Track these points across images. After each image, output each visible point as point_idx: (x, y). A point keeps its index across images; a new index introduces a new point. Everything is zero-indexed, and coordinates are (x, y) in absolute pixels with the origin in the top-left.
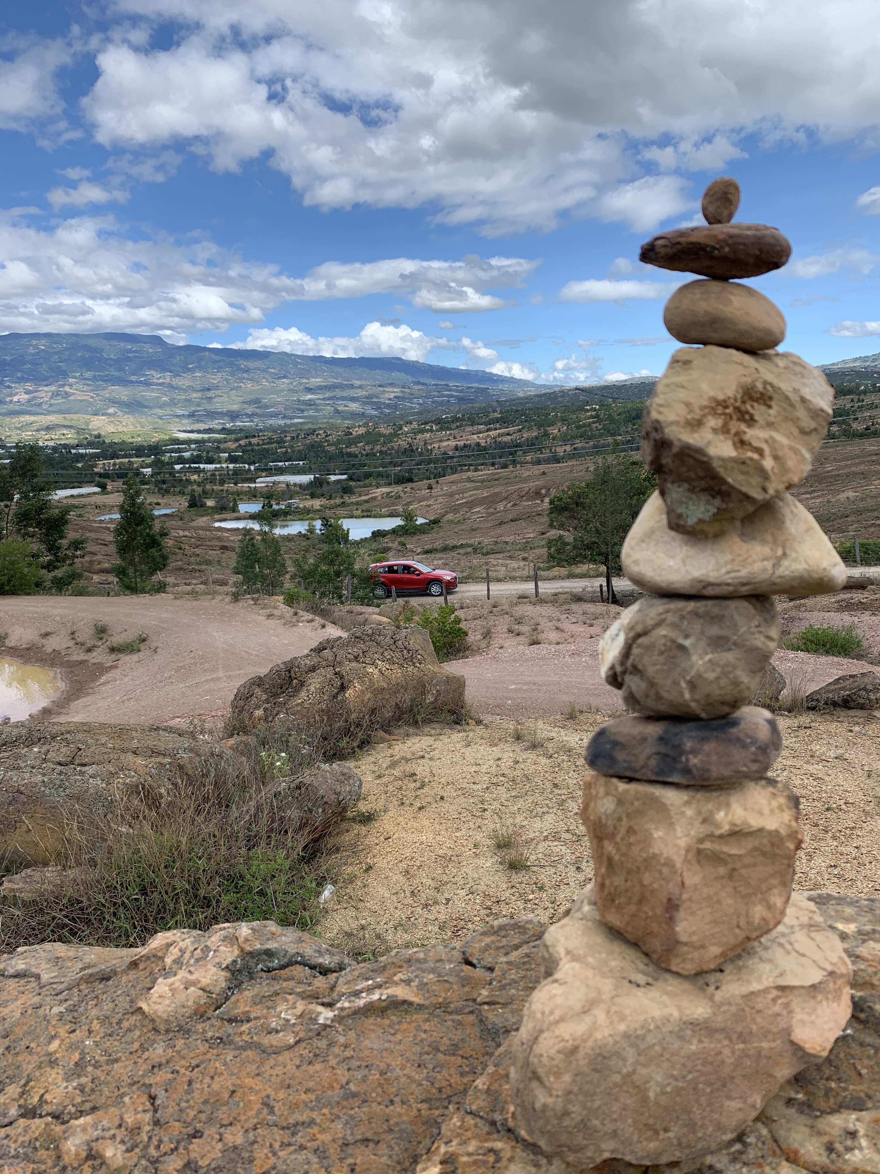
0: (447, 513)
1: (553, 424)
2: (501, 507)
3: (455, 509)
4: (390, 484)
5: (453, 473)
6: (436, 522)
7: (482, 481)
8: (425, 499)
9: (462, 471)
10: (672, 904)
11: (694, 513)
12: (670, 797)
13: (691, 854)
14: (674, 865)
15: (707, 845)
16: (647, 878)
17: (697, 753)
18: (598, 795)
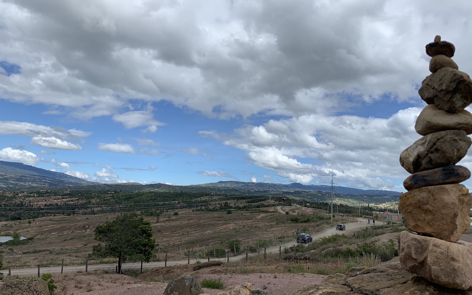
0: (37, 235)
1: (93, 198)
2: (65, 233)
3: (42, 233)
4: (8, 220)
5: (42, 217)
6: (30, 239)
7: (57, 221)
8: (26, 228)
9: (47, 216)
10: (455, 216)
11: (459, 104)
12: (448, 186)
13: (458, 200)
14: (456, 204)
15: (461, 198)
16: (444, 211)
17: (460, 170)
18: (415, 195)
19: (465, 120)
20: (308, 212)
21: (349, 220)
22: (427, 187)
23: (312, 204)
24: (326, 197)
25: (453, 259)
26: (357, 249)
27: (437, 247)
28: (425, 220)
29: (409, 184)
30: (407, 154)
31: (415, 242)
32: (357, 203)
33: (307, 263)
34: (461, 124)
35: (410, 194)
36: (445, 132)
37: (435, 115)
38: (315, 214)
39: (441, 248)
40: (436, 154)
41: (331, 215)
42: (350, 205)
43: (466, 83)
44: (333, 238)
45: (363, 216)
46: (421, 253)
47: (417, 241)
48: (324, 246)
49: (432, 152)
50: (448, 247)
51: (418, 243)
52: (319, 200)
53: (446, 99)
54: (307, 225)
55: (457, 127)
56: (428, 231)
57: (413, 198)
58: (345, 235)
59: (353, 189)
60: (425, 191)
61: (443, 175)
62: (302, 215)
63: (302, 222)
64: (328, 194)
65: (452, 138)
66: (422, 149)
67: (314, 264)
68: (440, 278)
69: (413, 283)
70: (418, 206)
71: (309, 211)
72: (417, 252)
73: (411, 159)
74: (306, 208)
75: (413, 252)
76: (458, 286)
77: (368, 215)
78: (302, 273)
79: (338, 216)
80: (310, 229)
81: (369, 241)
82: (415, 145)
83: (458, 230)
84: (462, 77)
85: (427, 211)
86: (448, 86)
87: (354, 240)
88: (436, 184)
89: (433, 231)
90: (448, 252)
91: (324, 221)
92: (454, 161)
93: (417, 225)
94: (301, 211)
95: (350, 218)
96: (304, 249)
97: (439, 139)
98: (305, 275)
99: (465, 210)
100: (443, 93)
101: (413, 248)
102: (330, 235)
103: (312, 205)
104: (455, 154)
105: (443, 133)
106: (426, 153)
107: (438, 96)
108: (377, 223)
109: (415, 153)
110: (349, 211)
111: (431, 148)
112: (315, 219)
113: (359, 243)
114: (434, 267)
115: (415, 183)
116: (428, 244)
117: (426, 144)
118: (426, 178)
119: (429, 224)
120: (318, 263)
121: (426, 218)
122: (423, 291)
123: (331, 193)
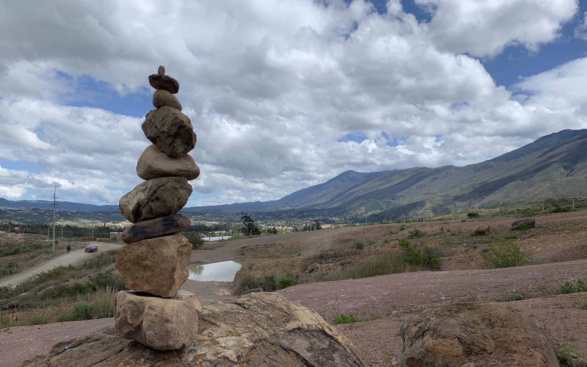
10: (174, 269)
11: (180, 149)
12: (167, 238)
13: (177, 253)
14: (174, 257)
15: (180, 249)
16: (163, 266)
17: (179, 220)
18: (133, 250)
19: (186, 167)
20: (16, 239)
21: (78, 246)
22: (147, 240)
23: (24, 227)
24: (46, 217)
25: (167, 321)
26: (88, 282)
27: (152, 309)
28: (143, 277)
29: (128, 237)
30: (126, 201)
31: (131, 305)
32: (89, 223)
33: (14, 312)
34: (182, 171)
35: (129, 248)
36: (166, 178)
37: (157, 158)
38: (29, 241)
39: (156, 311)
40: (156, 203)
41: (53, 241)
42: (80, 226)
43: (186, 129)
44: (56, 272)
45: (98, 239)
46: (138, 317)
47: (133, 303)
48: (42, 286)
49: (152, 201)
50: (163, 308)
51: (134, 306)
52: (34, 222)
53: (168, 143)
54: (15, 258)
55: (178, 174)
56: (147, 289)
57: (132, 252)
58: (73, 266)
59: (84, 205)
60: (144, 245)
61: (163, 226)
62: (7, 244)
63: (7, 255)
64: (48, 212)
65: (173, 187)
66: (142, 196)
67: (26, 312)
68: (154, 343)
69: (129, 351)
70: (136, 262)
71: (19, 238)
72: (133, 316)
73: (131, 208)
74: (14, 234)
75: (129, 317)
76: (171, 347)
77: (104, 237)
78: (6, 329)
79: (63, 241)
80: (20, 264)
81: (103, 270)
82: (135, 191)
83: (176, 284)
84: (182, 122)
85: (145, 268)
86: (169, 129)
87: (84, 272)
88: (155, 236)
89: (151, 289)
90: (162, 314)
91: (42, 250)
92: (174, 210)
93: (135, 284)
94: (6, 238)
95: (80, 244)
96: (9, 293)
97: (160, 187)
98: (10, 331)
99: (184, 260)
100: (165, 135)
101: (129, 312)
102: (51, 269)
103: (23, 229)
104: (176, 203)
105: (164, 180)
106: (146, 201)
107: (160, 137)
108: (116, 246)
109: (135, 201)
110: (79, 234)
111: (152, 196)
112: (28, 249)
113: (91, 275)
114: (148, 333)
115: (134, 236)
116: (144, 307)
117: (147, 191)
118: (146, 230)
119: (148, 281)
120: (32, 310)
121: (144, 275)
122: (138, 358)
123: (52, 211)
